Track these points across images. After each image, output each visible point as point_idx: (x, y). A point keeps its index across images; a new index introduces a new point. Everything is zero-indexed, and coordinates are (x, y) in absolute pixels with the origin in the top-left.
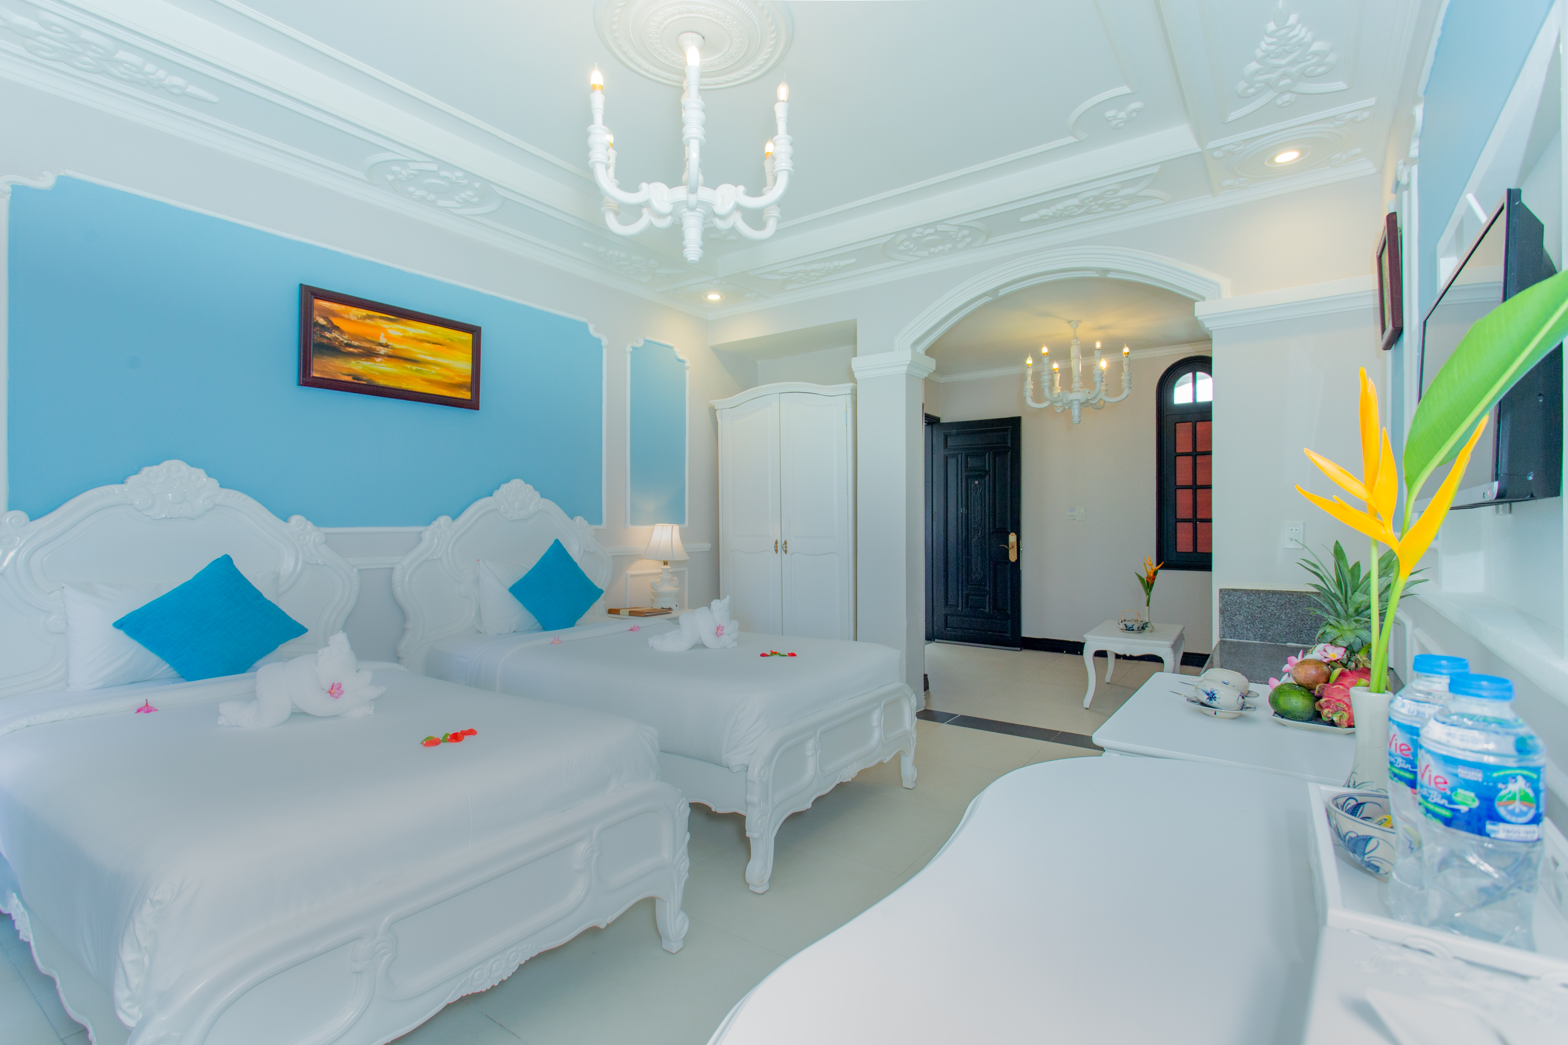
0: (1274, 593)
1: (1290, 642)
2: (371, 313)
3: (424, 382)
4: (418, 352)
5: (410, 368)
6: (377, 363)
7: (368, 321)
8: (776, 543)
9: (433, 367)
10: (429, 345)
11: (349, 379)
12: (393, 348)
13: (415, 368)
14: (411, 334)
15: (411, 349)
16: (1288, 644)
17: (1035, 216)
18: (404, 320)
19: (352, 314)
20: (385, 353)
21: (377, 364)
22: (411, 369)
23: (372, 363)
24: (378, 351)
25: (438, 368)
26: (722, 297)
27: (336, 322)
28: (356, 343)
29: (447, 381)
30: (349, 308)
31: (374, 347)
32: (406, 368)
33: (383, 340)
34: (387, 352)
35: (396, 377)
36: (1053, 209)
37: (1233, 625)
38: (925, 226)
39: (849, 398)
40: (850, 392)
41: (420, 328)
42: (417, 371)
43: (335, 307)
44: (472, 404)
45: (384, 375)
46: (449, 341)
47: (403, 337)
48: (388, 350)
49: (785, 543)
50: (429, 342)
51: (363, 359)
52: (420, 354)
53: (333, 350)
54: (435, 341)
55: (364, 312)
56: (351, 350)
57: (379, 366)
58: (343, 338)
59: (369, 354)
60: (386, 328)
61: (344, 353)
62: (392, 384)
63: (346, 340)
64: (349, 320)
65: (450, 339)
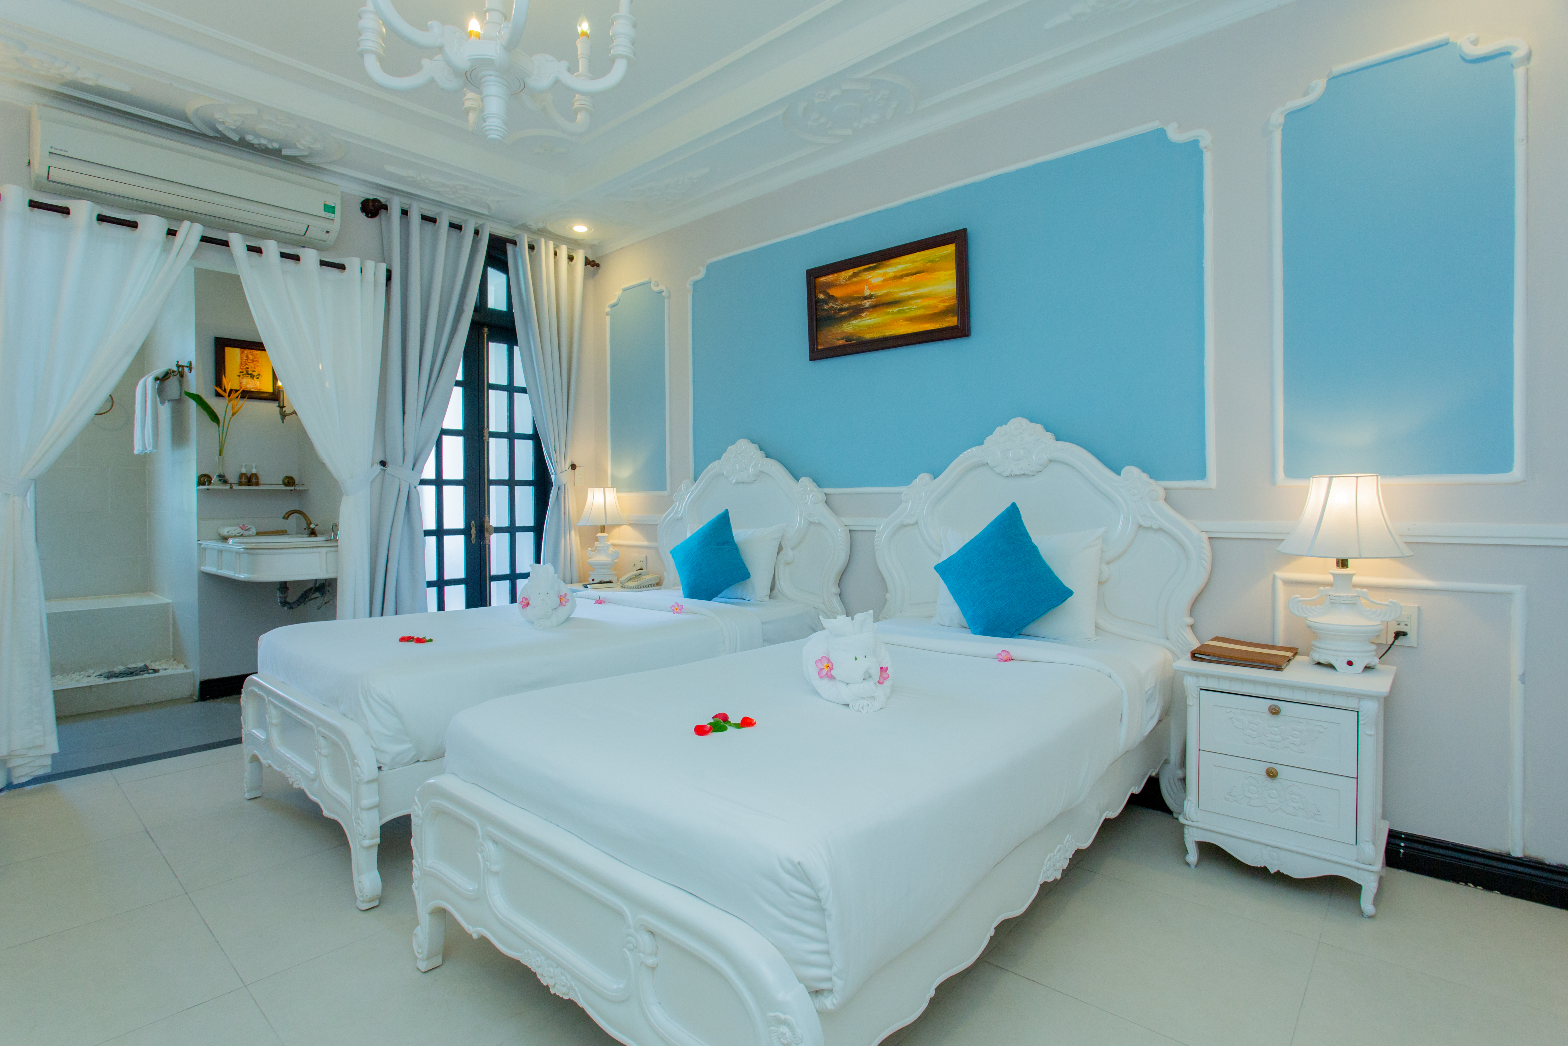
2: (856, 270)
4: (899, 291)
5: (892, 311)
6: (865, 317)
7: (855, 279)
9: (913, 302)
10: (908, 278)
11: (842, 342)
12: (876, 297)
13: (896, 310)
14: (891, 275)
15: (892, 290)
18: (884, 262)
19: (842, 279)
20: (869, 305)
21: (863, 319)
22: (893, 313)
23: (859, 320)
24: (864, 306)
25: (919, 301)
27: (832, 292)
28: (846, 306)
29: (930, 312)
30: (839, 274)
31: (860, 303)
32: (889, 313)
33: (867, 293)
34: (871, 303)
35: (880, 326)
41: (899, 264)
42: (899, 312)
43: (830, 278)
44: (962, 331)
45: (870, 327)
46: (929, 264)
47: (885, 280)
48: (872, 301)
50: (908, 275)
51: (852, 319)
52: (901, 292)
53: (835, 319)
54: (914, 271)
55: (850, 272)
56: (843, 313)
57: (865, 320)
58: (837, 305)
59: (857, 312)
60: (869, 279)
61: (838, 318)
62: (876, 335)
63: (838, 306)
64: (840, 285)
65: (929, 262)
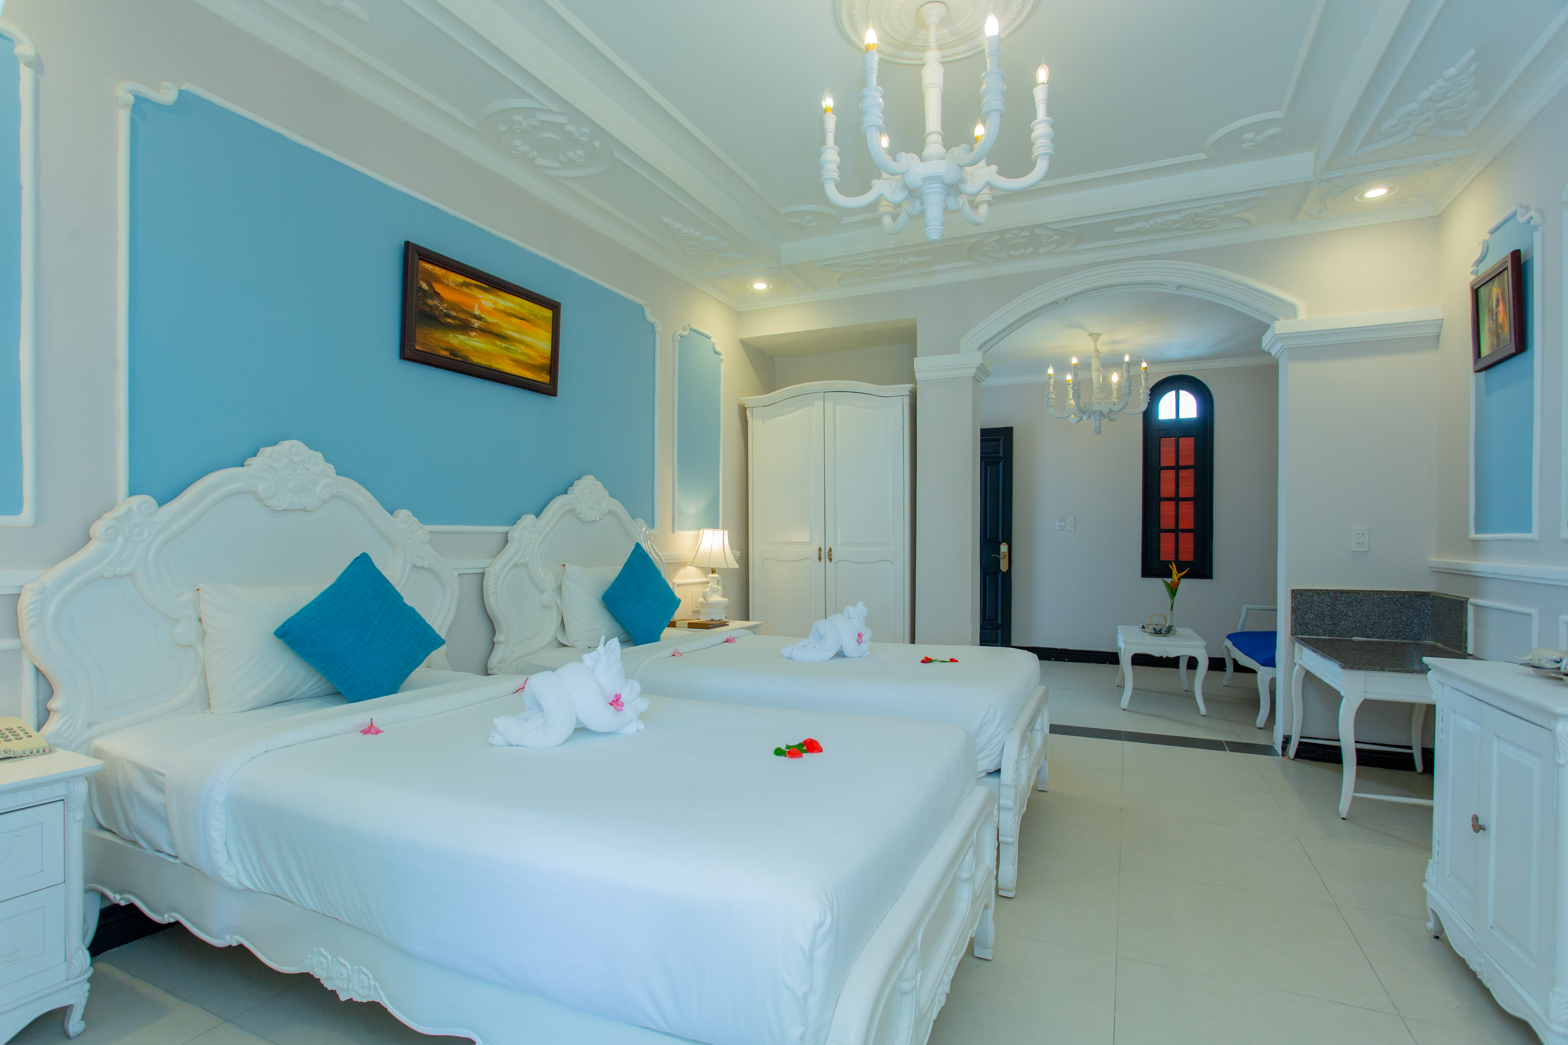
0: (1342, 592)
1: (1356, 636)
2: (468, 280)
3: (511, 362)
4: (508, 327)
5: (500, 345)
6: (472, 337)
7: (465, 289)
8: (820, 550)
9: (518, 345)
10: (516, 319)
11: (445, 353)
12: (486, 322)
13: (503, 345)
14: (501, 307)
15: (501, 323)
16: (1354, 638)
17: (1132, 227)
18: (496, 291)
19: (451, 280)
20: (478, 326)
21: (471, 339)
22: (500, 346)
23: (467, 338)
24: (473, 324)
25: (523, 347)
26: (769, 286)
27: (438, 288)
28: (454, 314)
29: (531, 362)
30: (449, 273)
31: (469, 319)
32: (496, 345)
33: (477, 312)
34: (480, 325)
35: (487, 354)
36: (1152, 222)
37: (1304, 623)
38: (1022, 229)
39: (907, 400)
40: (908, 394)
41: (510, 301)
42: (506, 348)
43: (437, 270)
44: (549, 390)
45: (478, 351)
46: (533, 317)
47: (495, 309)
48: (481, 324)
49: (830, 550)
50: (516, 317)
51: (460, 332)
52: (509, 330)
53: (433, 319)
54: (521, 316)
55: (461, 279)
56: (449, 320)
57: (473, 341)
58: (443, 307)
59: (464, 327)
60: (479, 298)
61: (443, 324)
62: (483, 362)
63: (445, 309)
64: (448, 286)
65: (534, 315)
